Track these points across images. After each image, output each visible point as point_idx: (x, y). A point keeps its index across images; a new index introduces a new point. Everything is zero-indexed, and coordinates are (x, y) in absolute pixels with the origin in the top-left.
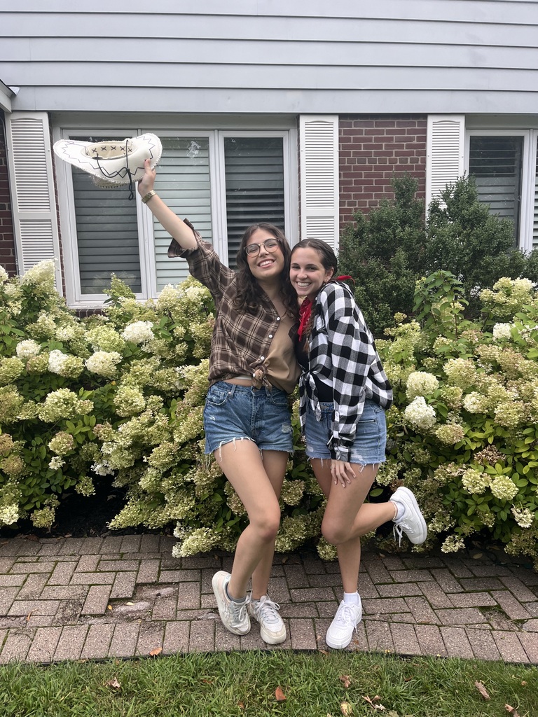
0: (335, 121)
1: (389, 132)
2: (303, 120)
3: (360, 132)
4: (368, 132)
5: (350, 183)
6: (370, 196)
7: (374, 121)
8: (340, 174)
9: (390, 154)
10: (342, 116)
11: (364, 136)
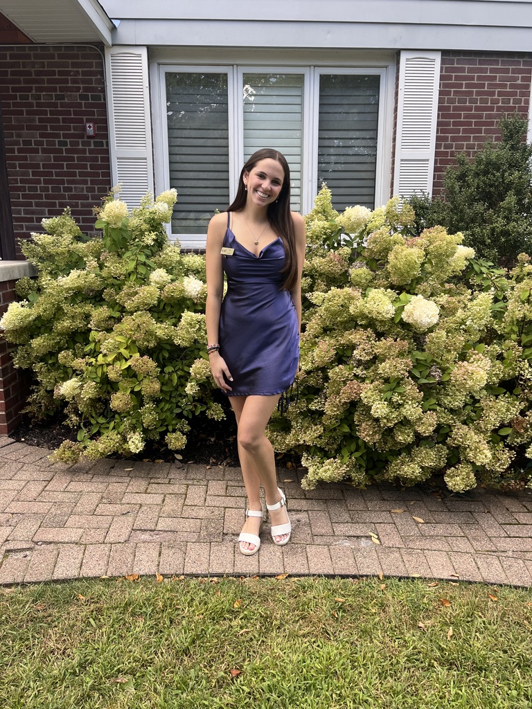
0: (438, 58)
1: (492, 71)
2: (404, 57)
3: (463, 70)
4: (470, 70)
5: (448, 124)
6: (468, 139)
7: (478, 59)
8: (438, 114)
9: (493, 94)
10: (445, 53)
11: (466, 74)
